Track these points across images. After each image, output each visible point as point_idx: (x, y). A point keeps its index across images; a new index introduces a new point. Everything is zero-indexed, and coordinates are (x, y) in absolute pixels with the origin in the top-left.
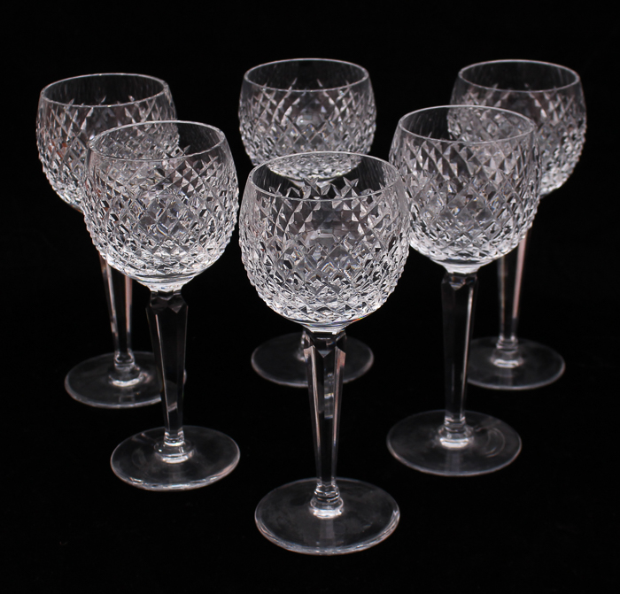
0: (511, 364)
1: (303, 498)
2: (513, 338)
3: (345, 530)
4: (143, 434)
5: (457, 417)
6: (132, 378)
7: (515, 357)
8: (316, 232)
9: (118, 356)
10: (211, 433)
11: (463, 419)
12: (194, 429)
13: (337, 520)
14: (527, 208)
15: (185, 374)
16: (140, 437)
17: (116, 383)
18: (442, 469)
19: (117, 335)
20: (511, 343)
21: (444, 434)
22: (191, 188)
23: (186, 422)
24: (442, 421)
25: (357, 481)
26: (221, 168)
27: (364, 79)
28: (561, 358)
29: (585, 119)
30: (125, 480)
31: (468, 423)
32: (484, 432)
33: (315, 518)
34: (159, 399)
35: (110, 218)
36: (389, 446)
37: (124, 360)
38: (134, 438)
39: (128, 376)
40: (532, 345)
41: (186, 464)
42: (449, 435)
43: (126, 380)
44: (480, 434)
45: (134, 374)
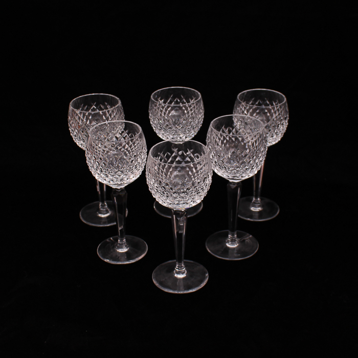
0: (258, 209)
1: (171, 269)
2: (259, 199)
3: (187, 283)
4: (111, 239)
5: (233, 235)
6: (106, 213)
7: (259, 206)
8: (176, 172)
9: (100, 204)
10: (137, 239)
11: (236, 236)
12: (130, 237)
13: (184, 279)
14: (261, 159)
15: (127, 212)
16: (110, 239)
17: (100, 215)
18: (227, 257)
19: (100, 193)
20: (258, 201)
21: (228, 242)
22: (129, 149)
23: (126, 234)
24: (228, 236)
25: (192, 262)
26: (141, 141)
27: (199, 98)
28: (278, 207)
29: (288, 116)
30: (102, 259)
31: (238, 237)
32: (244, 241)
33: (176, 277)
34: (115, 223)
35: (96, 163)
36: (207, 247)
37: (103, 206)
38: (108, 240)
39: (105, 212)
40: (267, 200)
41: (126, 252)
42: (230, 243)
43: (104, 214)
44: (242, 242)
45: (107, 212)
